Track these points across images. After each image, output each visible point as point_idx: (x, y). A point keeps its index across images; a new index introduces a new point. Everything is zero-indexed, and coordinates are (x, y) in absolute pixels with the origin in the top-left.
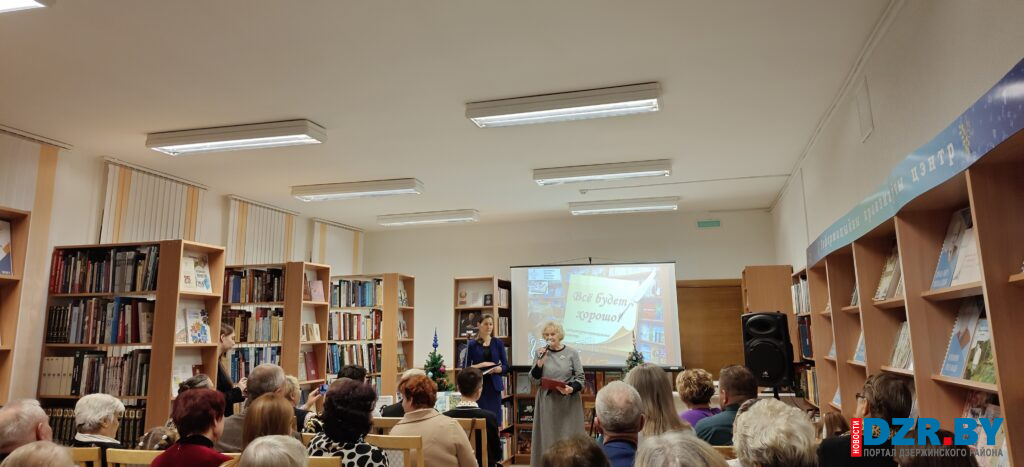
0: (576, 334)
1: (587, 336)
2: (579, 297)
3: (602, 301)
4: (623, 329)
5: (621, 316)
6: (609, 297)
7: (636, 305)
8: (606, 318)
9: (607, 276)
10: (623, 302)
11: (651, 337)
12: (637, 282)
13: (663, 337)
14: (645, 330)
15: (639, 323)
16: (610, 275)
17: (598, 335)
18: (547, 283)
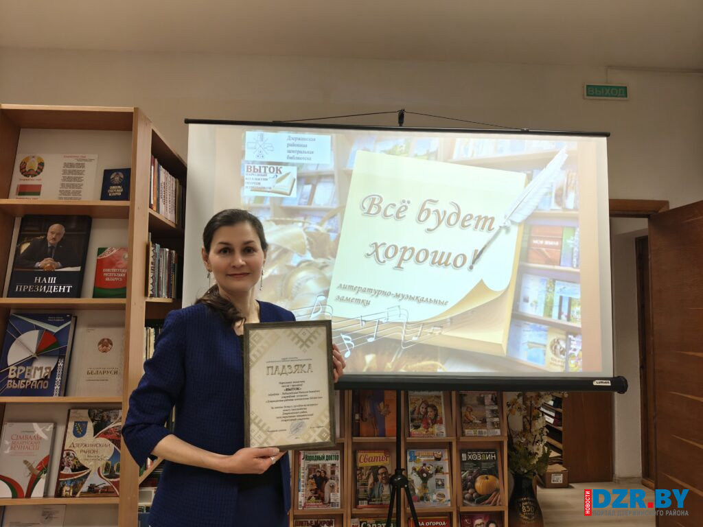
0: (361, 296)
1: (392, 301)
2: (373, 206)
3: (433, 218)
4: (481, 288)
5: (478, 256)
6: (452, 209)
7: (514, 230)
8: (440, 260)
9: (448, 158)
10: (485, 222)
11: (548, 307)
12: (522, 176)
13: (577, 309)
14: (535, 290)
15: (522, 272)
16: (455, 157)
17: (420, 300)
18: (294, 172)
